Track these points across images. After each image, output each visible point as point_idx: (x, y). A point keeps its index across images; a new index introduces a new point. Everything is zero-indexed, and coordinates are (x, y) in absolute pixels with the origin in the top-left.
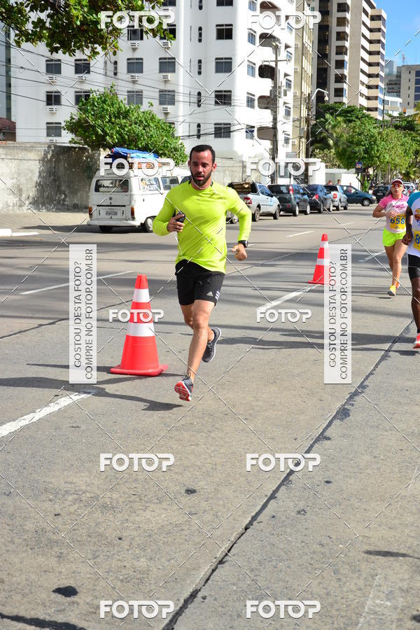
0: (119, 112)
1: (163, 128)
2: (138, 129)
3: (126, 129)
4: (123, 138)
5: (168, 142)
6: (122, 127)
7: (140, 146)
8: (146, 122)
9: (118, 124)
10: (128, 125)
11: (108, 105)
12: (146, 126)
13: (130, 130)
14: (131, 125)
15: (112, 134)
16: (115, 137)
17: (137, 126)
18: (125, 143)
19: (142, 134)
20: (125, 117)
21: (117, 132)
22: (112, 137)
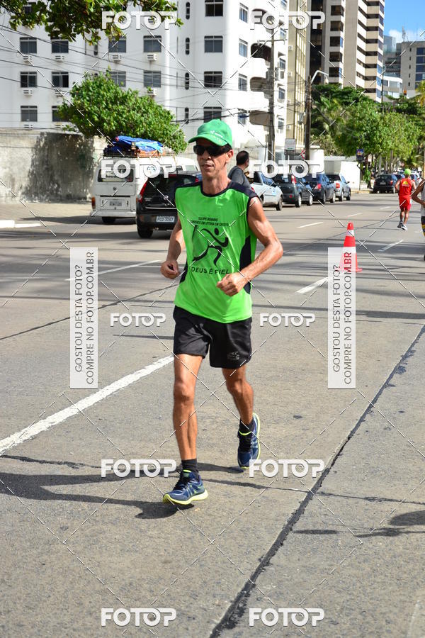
0: (116, 98)
1: (161, 115)
2: (137, 116)
3: (124, 116)
4: (120, 125)
5: (167, 130)
6: (120, 114)
7: (138, 133)
8: (145, 108)
9: (115, 110)
10: (125, 111)
11: (105, 90)
12: (144, 112)
13: (128, 116)
14: (129, 111)
15: (109, 121)
16: (113, 124)
17: (136, 113)
18: (122, 130)
19: (141, 121)
20: (122, 103)
21: (115, 119)
22: (109, 124)
